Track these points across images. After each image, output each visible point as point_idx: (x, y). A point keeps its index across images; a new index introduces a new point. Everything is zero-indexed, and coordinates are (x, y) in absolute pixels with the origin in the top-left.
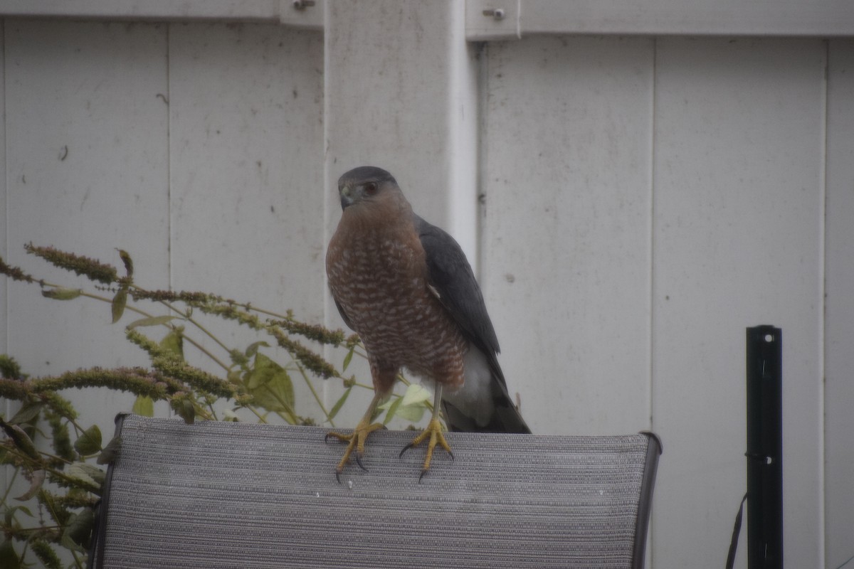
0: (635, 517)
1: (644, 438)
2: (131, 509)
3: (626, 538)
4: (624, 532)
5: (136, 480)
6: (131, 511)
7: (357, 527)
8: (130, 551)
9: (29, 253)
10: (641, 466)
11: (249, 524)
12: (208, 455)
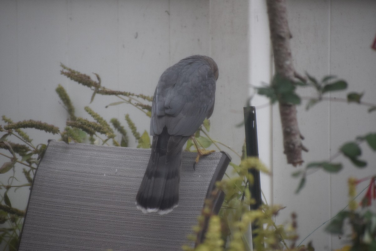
0: (208, 187)
1: (221, 154)
2: (42, 179)
3: (203, 195)
4: (203, 193)
5: (46, 167)
6: (42, 180)
7: (115, 188)
8: (39, 196)
9: (61, 74)
10: (216, 165)
11: (80, 186)
12: (73, 157)
